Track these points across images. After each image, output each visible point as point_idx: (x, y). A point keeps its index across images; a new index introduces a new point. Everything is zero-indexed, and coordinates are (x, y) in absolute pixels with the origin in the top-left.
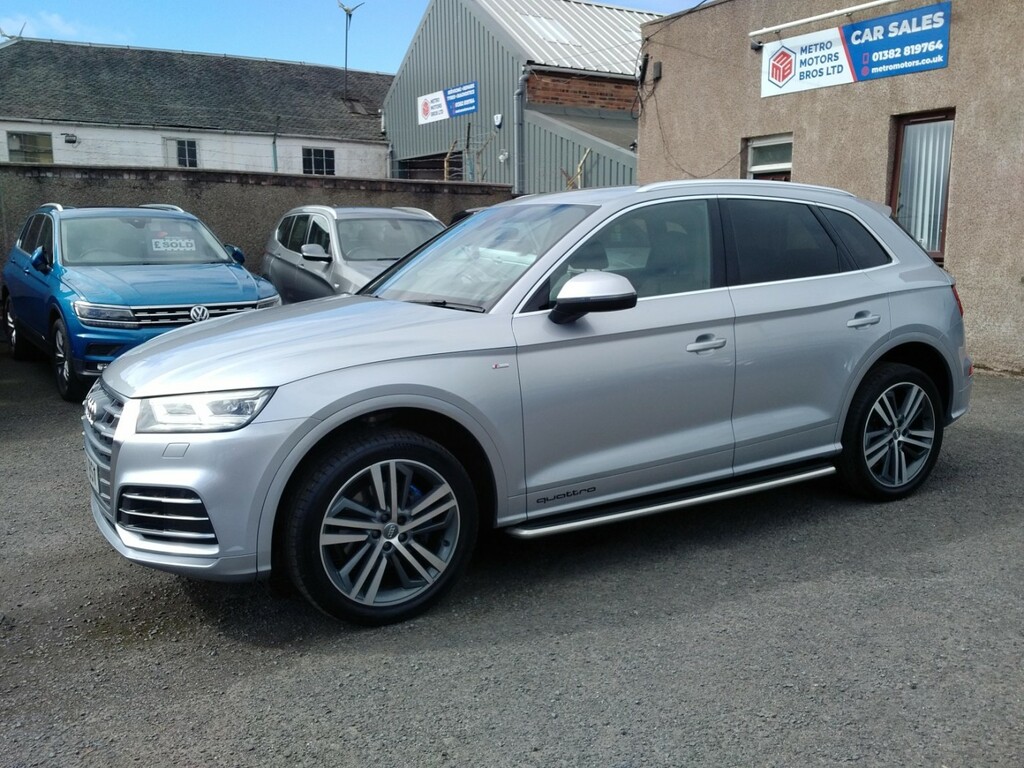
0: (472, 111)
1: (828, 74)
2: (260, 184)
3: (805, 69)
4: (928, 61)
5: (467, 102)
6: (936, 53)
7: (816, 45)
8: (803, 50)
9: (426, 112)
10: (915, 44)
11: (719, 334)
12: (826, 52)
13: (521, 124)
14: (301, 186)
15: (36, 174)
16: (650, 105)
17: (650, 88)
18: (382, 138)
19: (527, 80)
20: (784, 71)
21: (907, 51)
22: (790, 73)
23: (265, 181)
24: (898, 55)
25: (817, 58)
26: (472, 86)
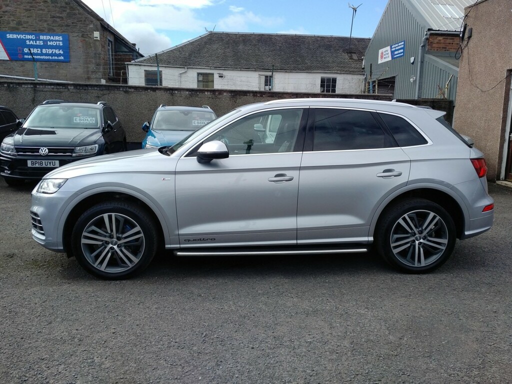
0: (402, 56)
2: (262, 96)
5: (400, 51)
9: (382, 57)
11: (289, 174)
13: (422, 62)
15: (171, 92)
16: (465, 52)
17: (466, 43)
18: (361, 71)
19: (427, 39)
23: (265, 95)
26: (403, 43)
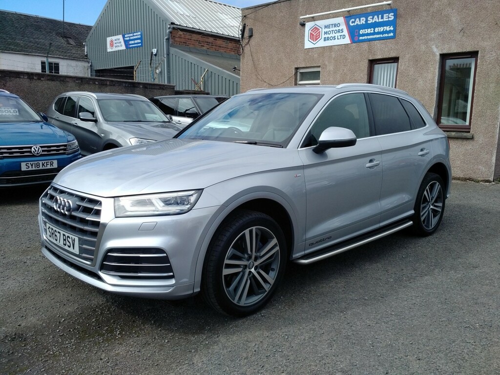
0: (139, 46)
1: (338, 39)
2: (40, 79)
3: (326, 36)
4: (386, 35)
5: (136, 41)
6: (390, 32)
7: (332, 25)
8: (326, 27)
9: (112, 45)
10: (380, 27)
11: (377, 159)
12: (337, 28)
13: (168, 55)
14: (63, 81)
16: (247, 49)
17: (247, 41)
18: (85, 58)
19: (171, 32)
20: (316, 37)
21: (377, 30)
22: (319, 37)
23: (43, 78)
24: (372, 32)
25: (332, 31)
26: (139, 33)
